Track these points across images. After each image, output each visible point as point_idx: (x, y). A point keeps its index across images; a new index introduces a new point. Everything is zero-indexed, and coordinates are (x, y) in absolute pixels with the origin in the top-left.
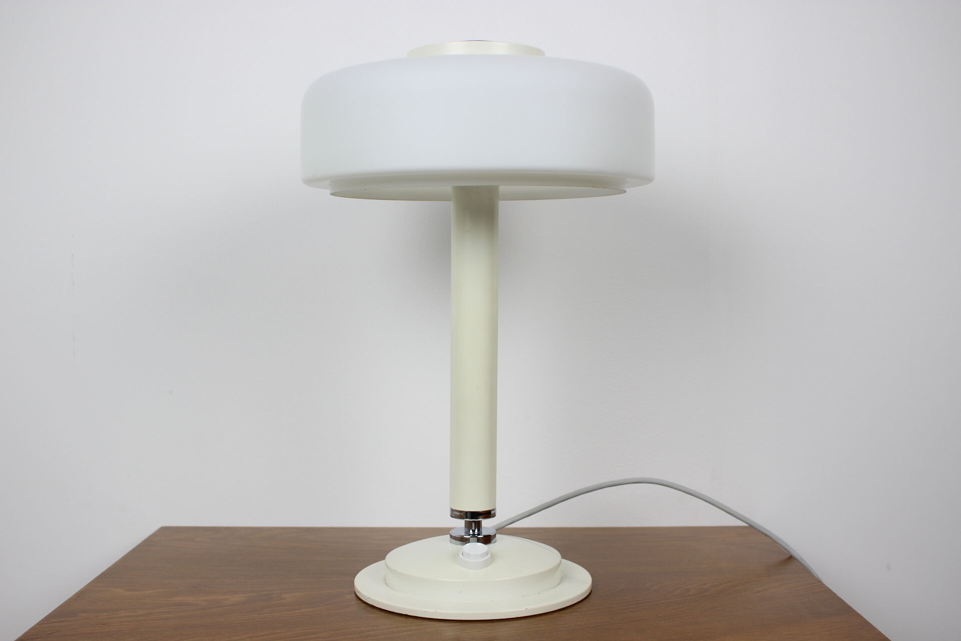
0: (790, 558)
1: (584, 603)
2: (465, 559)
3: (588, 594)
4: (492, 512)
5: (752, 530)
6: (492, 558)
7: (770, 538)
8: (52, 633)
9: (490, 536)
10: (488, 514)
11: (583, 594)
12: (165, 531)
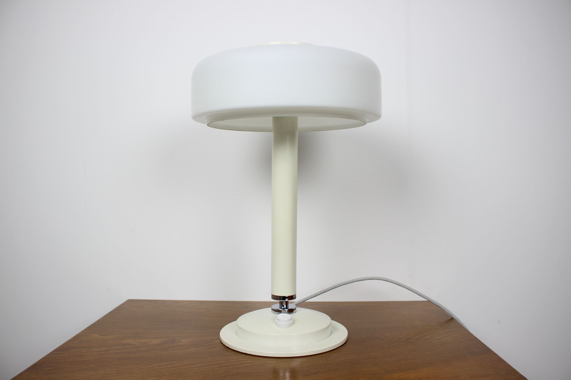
0: (452, 319)
1: (343, 346)
2: (279, 322)
3: (346, 341)
4: (294, 296)
5: (429, 303)
6: (293, 322)
7: (440, 308)
8: (53, 361)
9: (293, 309)
10: (292, 297)
11: (343, 342)
12: (130, 302)
